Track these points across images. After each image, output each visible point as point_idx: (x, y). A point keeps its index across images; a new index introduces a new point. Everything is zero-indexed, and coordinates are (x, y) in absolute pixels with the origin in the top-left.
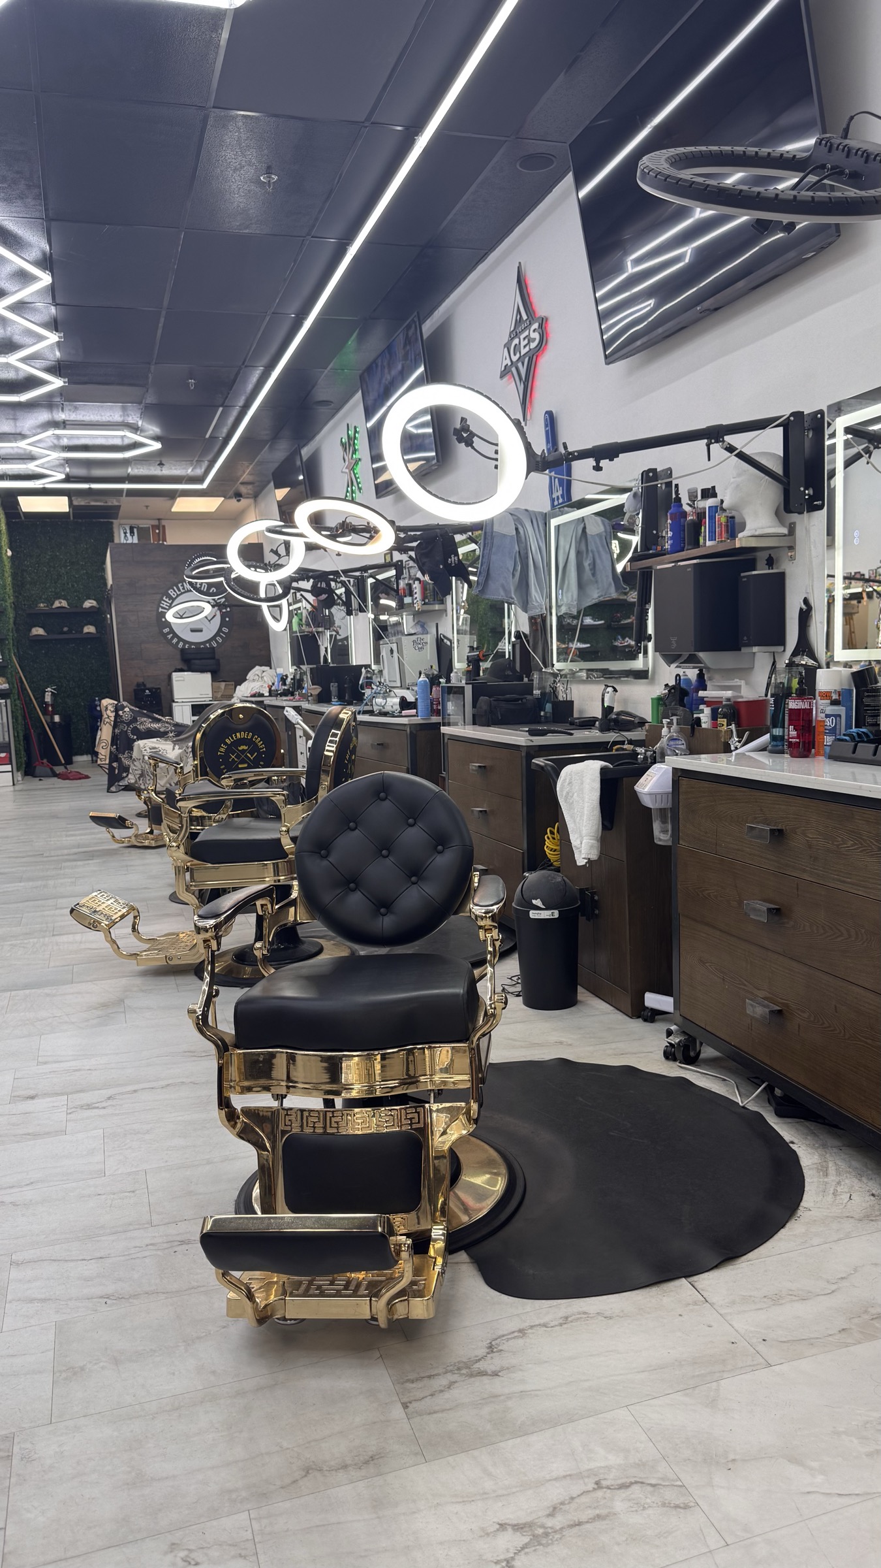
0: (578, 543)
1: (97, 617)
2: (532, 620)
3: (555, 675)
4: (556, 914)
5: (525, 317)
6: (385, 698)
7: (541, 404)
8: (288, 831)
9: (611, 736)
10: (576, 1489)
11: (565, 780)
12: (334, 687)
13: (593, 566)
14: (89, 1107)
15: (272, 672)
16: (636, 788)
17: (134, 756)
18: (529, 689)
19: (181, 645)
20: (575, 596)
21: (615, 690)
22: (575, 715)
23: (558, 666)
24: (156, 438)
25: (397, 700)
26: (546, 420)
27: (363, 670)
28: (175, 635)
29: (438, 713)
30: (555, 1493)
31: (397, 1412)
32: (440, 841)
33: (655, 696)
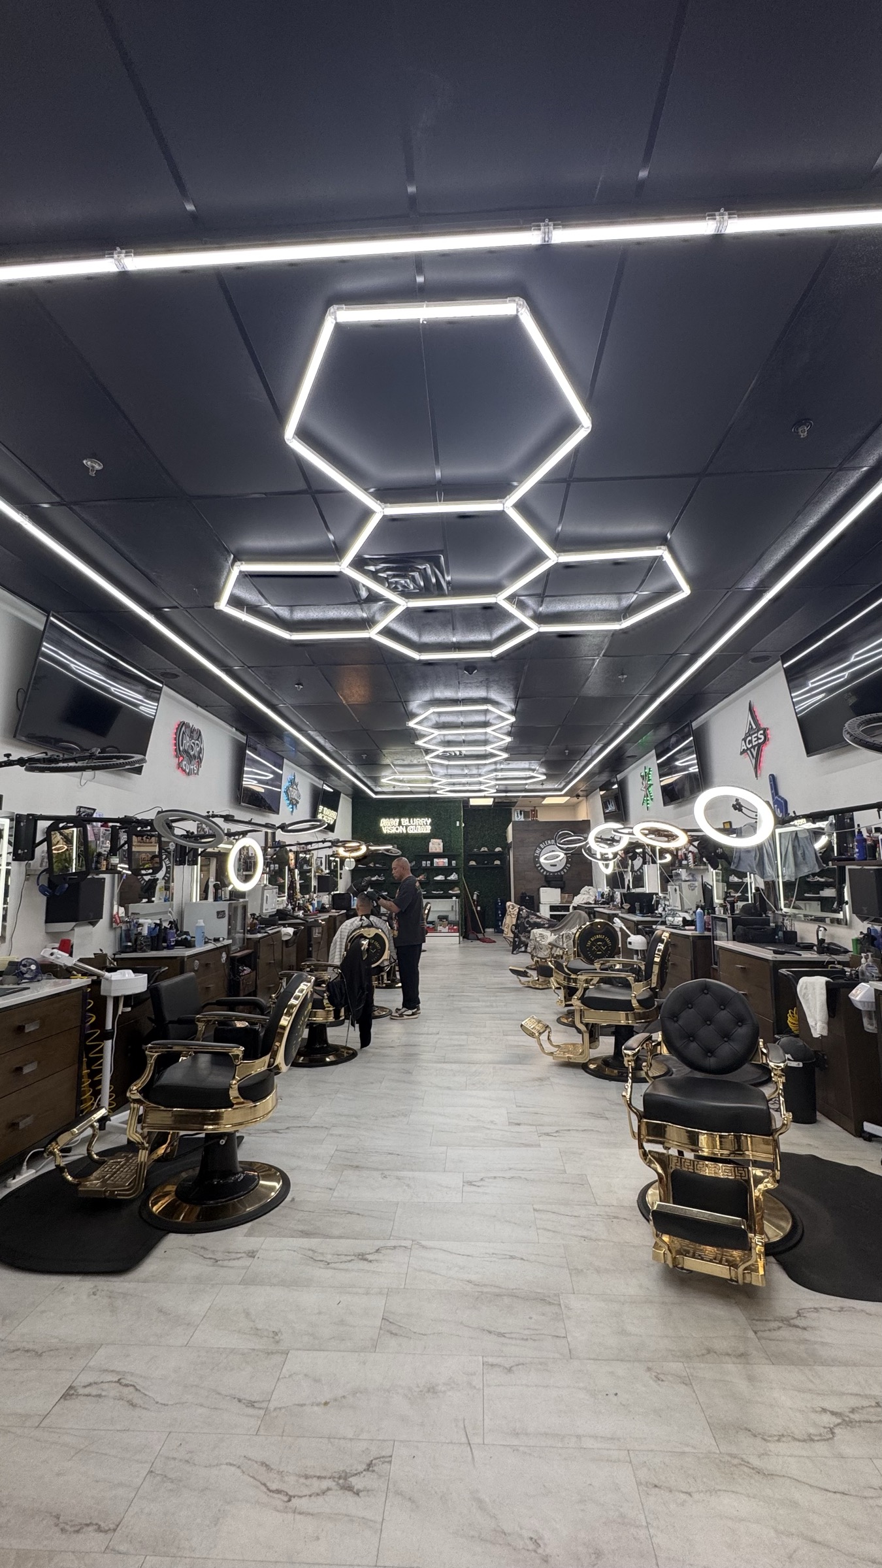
0: (793, 841)
1: (503, 857)
2: (766, 883)
3: (784, 916)
4: (801, 1065)
5: (754, 727)
6: (673, 917)
7: (767, 768)
8: (635, 997)
9: (826, 958)
10: (865, 1403)
11: (802, 986)
12: (637, 905)
13: (804, 854)
14: (548, 1134)
15: (595, 889)
16: (850, 995)
17: (531, 937)
18: (767, 922)
19: (545, 873)
20: (793, 870)
21: (825, 929)
22: (799, 941)
23: (785, 910)
24: (545, 774)
25: (681, 919)
26: (770, 779)
27: (654, 896)
28: (542, 868)
29: (709, 930)
30: (853, 1402)
31: (751, 1334)
32: (740, 1020)
33: (854, 938)
